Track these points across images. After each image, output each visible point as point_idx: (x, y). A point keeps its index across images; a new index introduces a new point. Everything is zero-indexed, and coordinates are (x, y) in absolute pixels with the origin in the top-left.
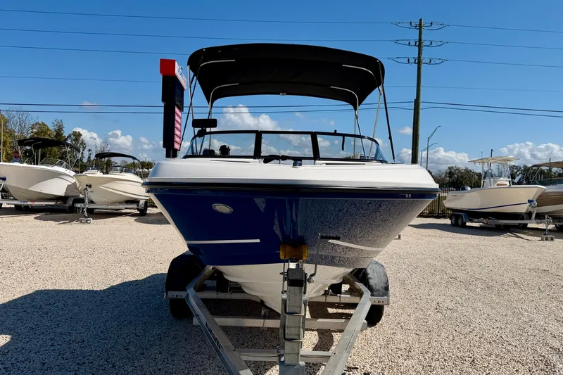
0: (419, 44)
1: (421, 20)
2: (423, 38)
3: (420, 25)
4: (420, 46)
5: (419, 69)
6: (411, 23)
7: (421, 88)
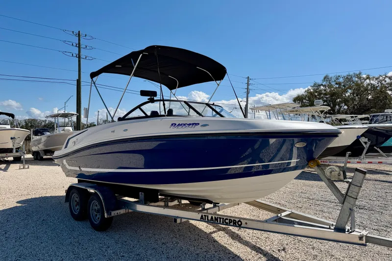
0: (79, 46)
1: (79, 32)
2: (81, 43)
3: (79, 34)
4: (79, 47)
5: (79, 61)
6: (73, 32)
7: (81, 73)
